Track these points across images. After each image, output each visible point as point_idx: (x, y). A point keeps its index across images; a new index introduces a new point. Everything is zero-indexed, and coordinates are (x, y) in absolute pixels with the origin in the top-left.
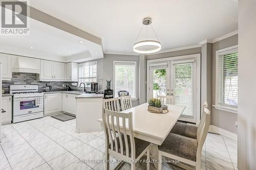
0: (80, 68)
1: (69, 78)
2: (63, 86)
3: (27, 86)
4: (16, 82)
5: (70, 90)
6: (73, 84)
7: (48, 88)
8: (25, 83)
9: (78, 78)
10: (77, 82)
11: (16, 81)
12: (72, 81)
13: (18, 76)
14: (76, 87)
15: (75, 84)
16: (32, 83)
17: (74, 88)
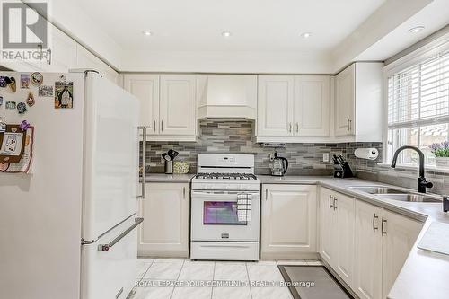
0: (392, 84)
1: (346, 131)
2: (326, 157)
3: (230, 156)
4: (211, 145)
5: (348, 173)
6: (359, 153)
7: (278, 164)
8: (227, 149)
9: (385, 126)
10: (377, 145)
11: (209, 142)
12: (357, 140)
13: (214, 131)
14: (371, 163)
15: (368, 154)
16: (243, 149)
17: (362, 168)
